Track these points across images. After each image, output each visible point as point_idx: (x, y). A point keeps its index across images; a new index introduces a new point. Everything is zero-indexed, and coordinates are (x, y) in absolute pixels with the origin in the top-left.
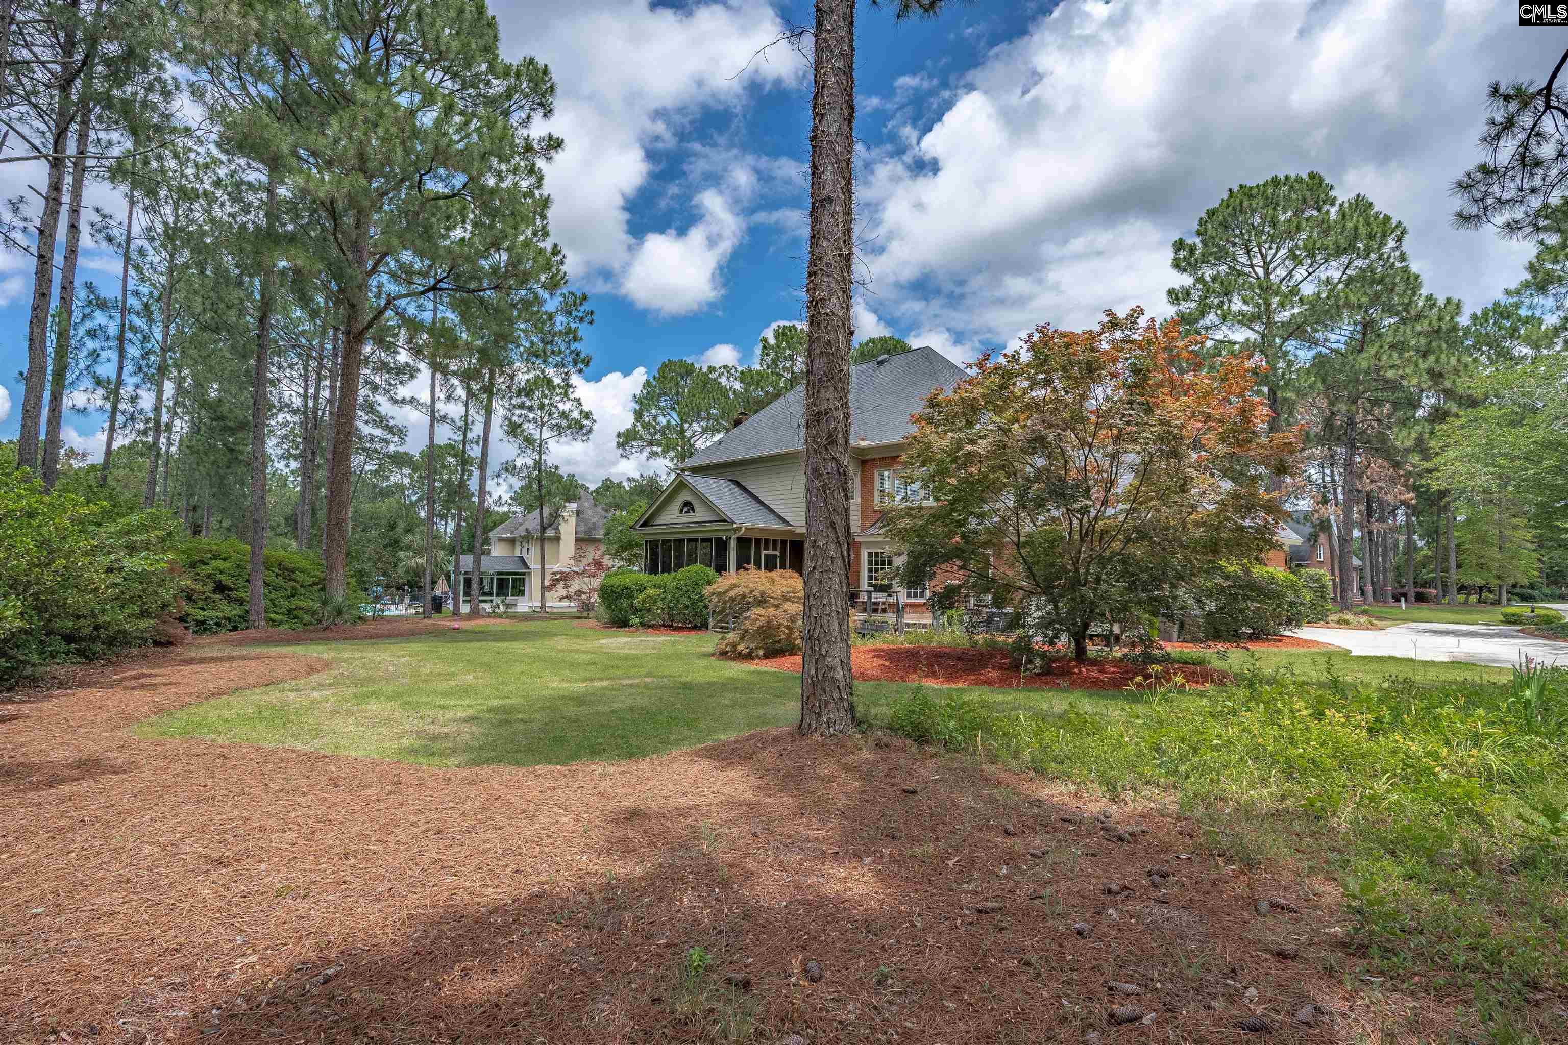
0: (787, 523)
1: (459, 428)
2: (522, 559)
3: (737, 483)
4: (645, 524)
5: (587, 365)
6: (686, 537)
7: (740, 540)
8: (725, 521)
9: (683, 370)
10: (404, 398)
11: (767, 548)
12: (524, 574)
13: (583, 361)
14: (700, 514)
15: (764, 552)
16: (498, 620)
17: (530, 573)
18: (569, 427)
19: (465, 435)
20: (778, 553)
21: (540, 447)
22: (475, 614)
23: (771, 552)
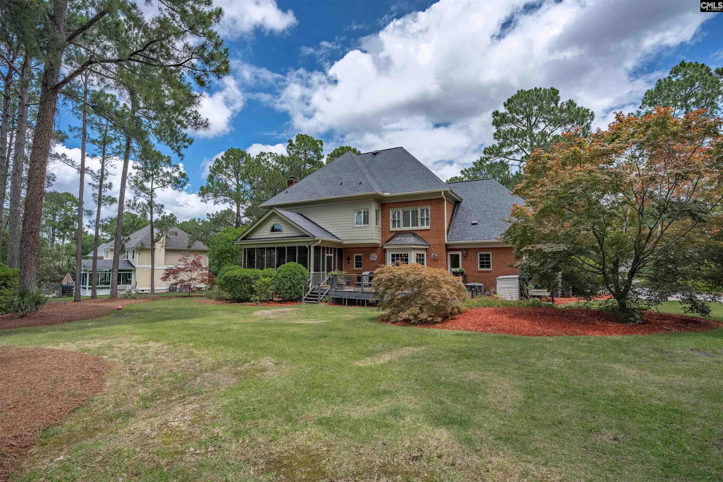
0: (338, 238)
1: (97, 177)
2: (128, 261)
3: (302, 215)
4: (244, 239)
5: (190, 144)
6: (266, 246)
7: (315, 247)
8: (308, 236)
9: (241, 154)
10: (57, 154)
11: (327, 253)
12: (131, 271)
13: (188, 141)
14: (286, 232)
15: (326, 255)
16: (133, 301)
17: (135, 270)
18: (170, 182)
19: (101, 181)
20: (332, 255)
21: (151, 193)
22: (113, 297)
23: (329, 255)
